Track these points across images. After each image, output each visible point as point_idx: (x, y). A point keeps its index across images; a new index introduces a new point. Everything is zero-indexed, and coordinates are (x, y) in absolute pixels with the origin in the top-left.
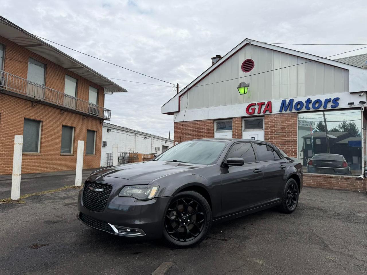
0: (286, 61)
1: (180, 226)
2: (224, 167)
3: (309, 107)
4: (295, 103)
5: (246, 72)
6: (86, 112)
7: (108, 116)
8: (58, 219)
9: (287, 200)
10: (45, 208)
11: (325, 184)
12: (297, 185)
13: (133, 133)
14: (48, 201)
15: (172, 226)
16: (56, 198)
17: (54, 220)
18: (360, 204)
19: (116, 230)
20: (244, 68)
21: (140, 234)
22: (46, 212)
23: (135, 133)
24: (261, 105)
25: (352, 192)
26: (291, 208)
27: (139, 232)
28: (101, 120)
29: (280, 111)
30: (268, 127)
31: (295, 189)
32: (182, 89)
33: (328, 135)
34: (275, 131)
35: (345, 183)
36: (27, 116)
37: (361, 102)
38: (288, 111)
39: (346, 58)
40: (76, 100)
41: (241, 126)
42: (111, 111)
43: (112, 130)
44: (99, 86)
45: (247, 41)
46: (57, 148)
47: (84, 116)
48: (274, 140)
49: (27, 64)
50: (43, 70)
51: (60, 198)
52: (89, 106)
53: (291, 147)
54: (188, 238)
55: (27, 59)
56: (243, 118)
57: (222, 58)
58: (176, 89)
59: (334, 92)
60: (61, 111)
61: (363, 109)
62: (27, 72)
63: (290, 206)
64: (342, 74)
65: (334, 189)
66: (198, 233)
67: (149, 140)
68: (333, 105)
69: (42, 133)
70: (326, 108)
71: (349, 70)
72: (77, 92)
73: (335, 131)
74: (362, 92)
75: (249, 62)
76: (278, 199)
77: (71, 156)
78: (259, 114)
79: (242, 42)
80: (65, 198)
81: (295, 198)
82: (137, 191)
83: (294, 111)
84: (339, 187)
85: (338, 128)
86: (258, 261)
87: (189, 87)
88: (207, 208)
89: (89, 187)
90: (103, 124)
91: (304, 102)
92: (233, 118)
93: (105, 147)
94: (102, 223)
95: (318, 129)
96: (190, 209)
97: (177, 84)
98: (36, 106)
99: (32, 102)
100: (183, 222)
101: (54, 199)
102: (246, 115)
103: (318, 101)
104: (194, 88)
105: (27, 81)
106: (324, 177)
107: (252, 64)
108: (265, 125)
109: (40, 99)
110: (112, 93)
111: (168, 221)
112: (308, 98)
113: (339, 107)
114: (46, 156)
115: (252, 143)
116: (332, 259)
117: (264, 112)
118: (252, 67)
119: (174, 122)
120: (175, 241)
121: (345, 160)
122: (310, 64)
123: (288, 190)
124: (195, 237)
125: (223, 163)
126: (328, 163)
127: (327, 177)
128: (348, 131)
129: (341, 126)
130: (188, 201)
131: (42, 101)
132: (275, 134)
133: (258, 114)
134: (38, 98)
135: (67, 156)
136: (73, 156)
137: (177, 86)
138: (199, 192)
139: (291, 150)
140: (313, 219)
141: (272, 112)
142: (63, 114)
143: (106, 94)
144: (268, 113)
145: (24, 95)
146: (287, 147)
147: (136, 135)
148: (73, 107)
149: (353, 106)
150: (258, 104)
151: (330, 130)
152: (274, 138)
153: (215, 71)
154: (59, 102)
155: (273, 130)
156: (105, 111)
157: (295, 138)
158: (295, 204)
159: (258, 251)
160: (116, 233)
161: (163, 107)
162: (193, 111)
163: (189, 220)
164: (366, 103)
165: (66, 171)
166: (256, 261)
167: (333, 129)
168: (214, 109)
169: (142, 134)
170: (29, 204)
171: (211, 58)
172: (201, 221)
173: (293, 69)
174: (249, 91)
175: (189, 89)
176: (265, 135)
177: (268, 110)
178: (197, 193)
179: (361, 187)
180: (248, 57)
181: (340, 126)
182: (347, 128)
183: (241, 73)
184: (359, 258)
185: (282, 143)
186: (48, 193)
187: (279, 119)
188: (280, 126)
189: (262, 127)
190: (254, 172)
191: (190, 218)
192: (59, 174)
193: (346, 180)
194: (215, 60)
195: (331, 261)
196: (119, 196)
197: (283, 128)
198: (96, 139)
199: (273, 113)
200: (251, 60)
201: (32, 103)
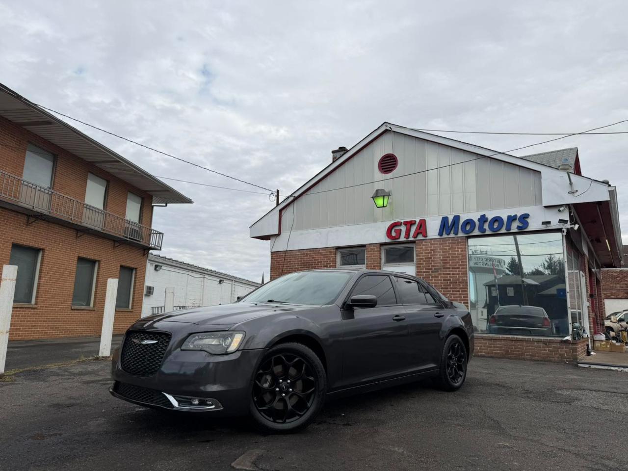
0: (446, 158)
1: (277, 398)
2: (347, 310)
3: (484, 228)
4: (462, 222)
5: (385, 174)
6: (120, 235)
7: (158, 243)
8: (72, 401)
9: (448, 369)
10: (48, 387)
11: (514, 351)
12: (463, 345)
13: (200, 272)
14: (54, 378)
15: (265, 399)
16: (67, 373)
17: (68, 402)
18: (564, 379)
19: (175, 403)
20: (383, 168)
21: (213, 407)
22: (52, 393)
23: (202, 273)
24: (409, 224)
25: (556, 364)
26: (455, 383)
27: (212, 405)
28: (146, 250)
29: (439, 235)
30: (422, 260)
31: (460, 352)
32: (285, 198)
33: (524, 280)
34: (433, 266)
35: (545, 350)
36: (18, 239)
37: (561, 221)
38: (452, 235)
39: (539, 155)
40: (104, 214)
41: (380, 258)
42: (163, 234)
43: (163, 268)
44: (145, 191)
45: (386, 126)
46: (67, 297)
47: (116, 242)
48: (432, 280)
49: (23, 154)
50: (50, 164)
51: (74, 374)
52: (126, 226)
53: (459, 291)
54: (289, 418)
55: (25, 145)
56: (382, 245)
57: (348, 151)
58: (274, 198)
59: (520, 205)
60: (77, 232)
61: (565, 231)
62: (23, 167)
63: (454, 378)
64: (532, 178)
65: (528, 360)
66: (306, 410)
67: (226, 285)
68: (520, 225)
69: (41, 270)
70: (510, 230)
71: (540, 172)
72: (107, 202)
73: (537, 273)
74: (561, 206)
75: (389, 158)
76: (432, 365)
77: (89, 310)
78: (407, 238)
79: (379, 128)
80: (81, 374)
81: (461, 367)
82: (211, 342)
83: (461, 234)
84: (535, 356)
85: (541, 269)
86: (397, 449)
87: (297, 195)
88: (320, 370)
89: (133, 339)
90: (148, 256)
91: (476, 220)
92: (367, 246)
93: (149, 296)
94: (152, 395)
95: (510, 271)
96: (292, 371)
97: (276, 191)
98: (33, 223)
99: (28, 216)
100: (281, 391)
101: (63, 375)
102: (388, 240)
103: (497, 219)
104: (303, 197)
105: (22, 182)
106: (511, 340)
107: (395, 161)
108: (417, 256)
109: (42, 211)
110: (166, 205)
111: (257, 391)
112: (482, 213)
113: (530, 228)
114: (45, 309)
115: (391, 276)
116: (508, 444)
117: (416, 236)
118: (394, 166)
119: (271, 252)
120: (269, 423)
121: (547, 316)
122: (481, 162)
123: (449, 353)
124: (301, 416)
125: (344, 304)
126: (521, 321)
127: (516, 340)
128: (556, 274)
129: (546, 266)
130: (290, 359)
131: (45, 215)
132: (432, 272)
133: (405, 240)
134: (39, 210)
135: (83, 310)
136: (94, 310)
137: (276, 194)
138: (307, 345)
139: (458, 297)
140: (488, 399)
141: (427, 236)
142: (80, 238)
143: (155, 206)
144: (420, 237)
145: (15, 203)
146: (453, 291)
147: (205, 276)
148: (98, 225)
149: (550, 227)
150: (406, 223)
151: (528, 272)
152: (432, 277)
153: (337, 170)
154: (74, 217)
155: (430, 265)
156: (153, 233)
157: (464, 277)
158: (461, 376)
159: (398, 438)
160: (175, 407)
161: (253, 227)
162: (302, 234)
163: (291, 390)
164: (569, 222)
165: (79, 336)
166: (393, 449)
167: (534, 270)
168: (337, 230)
169: (214, 274)
170: (21, 383)
171: (331, 152)
172: (309, 390)
173: (458, 169)
174: (391, 203)
175: (296, 199)
176: (417, 272)
177: (421, 233)
178: (304, 346)
179: (569, 356)
180: (389, 151)
181: (544, 265)
182: (555, 269)
183: (378, 175)
184: (548, 444)
185: (444, 285)
186: (53, 367)
187: (438, 247)
188: (440, 258)
189: (413, 261)
190: (394, 320)
191: (292, 385)
192: (66, 341)
193: (546, 344)
194: (338, 155)
195: (505, 447)
196: (182, 350)
197: (445, 261)
198: (135, 282)
199: (428, 238)
200: (393, 155)
201: (28, 219)
